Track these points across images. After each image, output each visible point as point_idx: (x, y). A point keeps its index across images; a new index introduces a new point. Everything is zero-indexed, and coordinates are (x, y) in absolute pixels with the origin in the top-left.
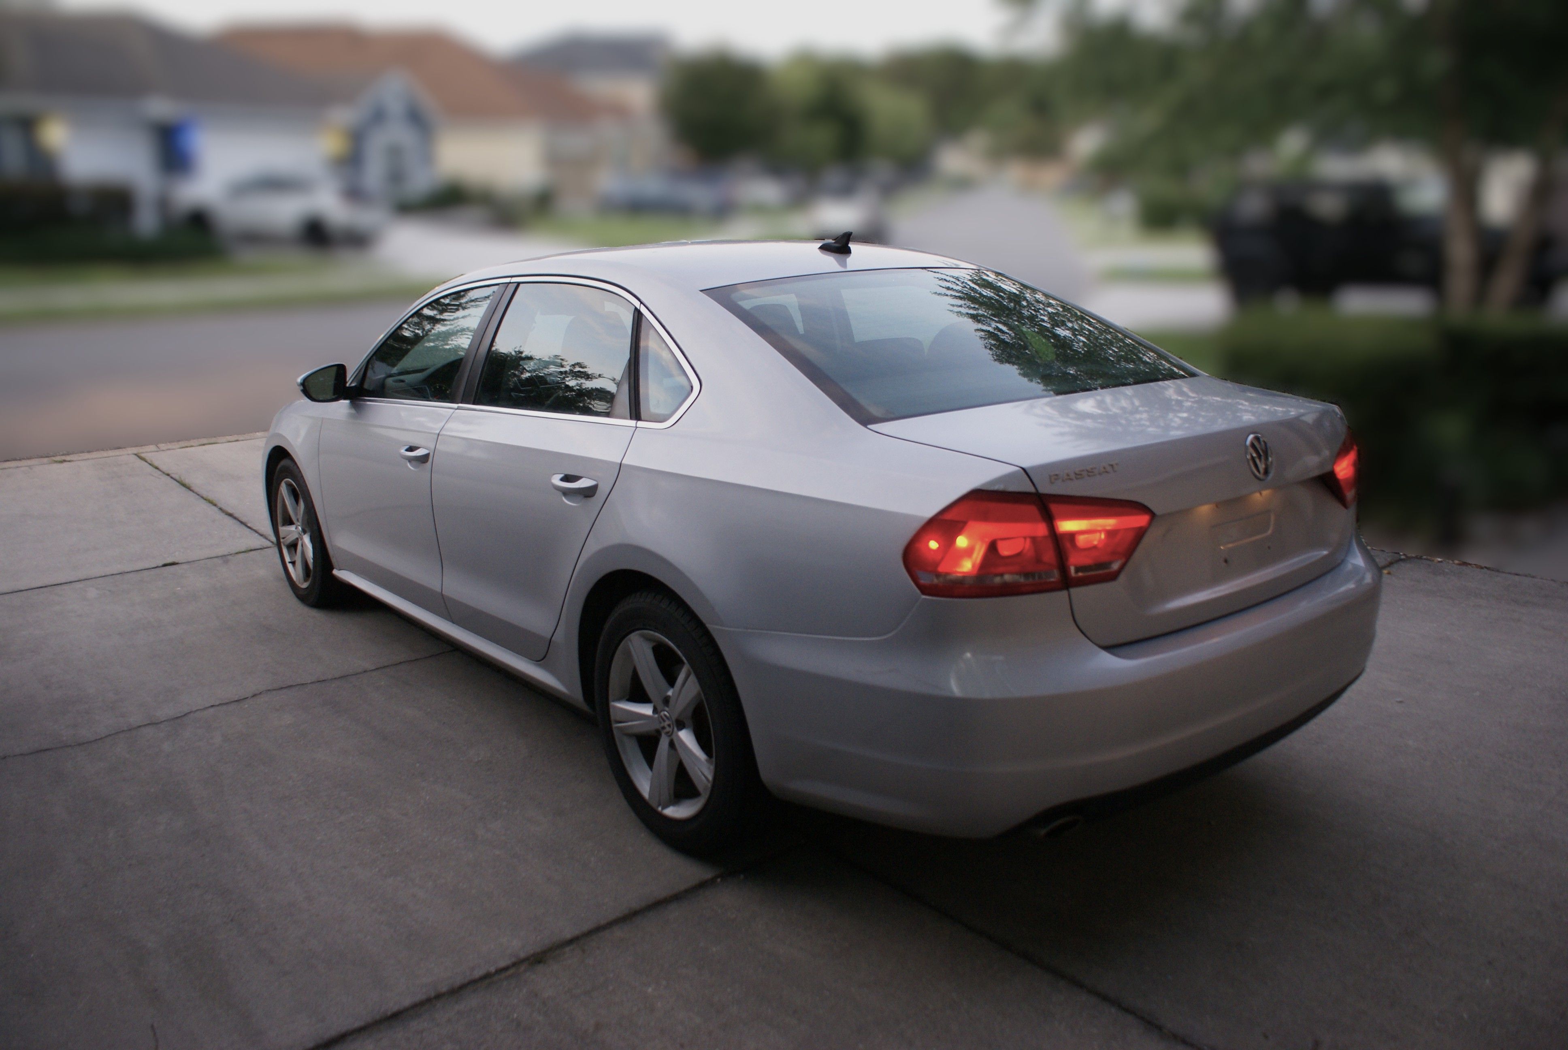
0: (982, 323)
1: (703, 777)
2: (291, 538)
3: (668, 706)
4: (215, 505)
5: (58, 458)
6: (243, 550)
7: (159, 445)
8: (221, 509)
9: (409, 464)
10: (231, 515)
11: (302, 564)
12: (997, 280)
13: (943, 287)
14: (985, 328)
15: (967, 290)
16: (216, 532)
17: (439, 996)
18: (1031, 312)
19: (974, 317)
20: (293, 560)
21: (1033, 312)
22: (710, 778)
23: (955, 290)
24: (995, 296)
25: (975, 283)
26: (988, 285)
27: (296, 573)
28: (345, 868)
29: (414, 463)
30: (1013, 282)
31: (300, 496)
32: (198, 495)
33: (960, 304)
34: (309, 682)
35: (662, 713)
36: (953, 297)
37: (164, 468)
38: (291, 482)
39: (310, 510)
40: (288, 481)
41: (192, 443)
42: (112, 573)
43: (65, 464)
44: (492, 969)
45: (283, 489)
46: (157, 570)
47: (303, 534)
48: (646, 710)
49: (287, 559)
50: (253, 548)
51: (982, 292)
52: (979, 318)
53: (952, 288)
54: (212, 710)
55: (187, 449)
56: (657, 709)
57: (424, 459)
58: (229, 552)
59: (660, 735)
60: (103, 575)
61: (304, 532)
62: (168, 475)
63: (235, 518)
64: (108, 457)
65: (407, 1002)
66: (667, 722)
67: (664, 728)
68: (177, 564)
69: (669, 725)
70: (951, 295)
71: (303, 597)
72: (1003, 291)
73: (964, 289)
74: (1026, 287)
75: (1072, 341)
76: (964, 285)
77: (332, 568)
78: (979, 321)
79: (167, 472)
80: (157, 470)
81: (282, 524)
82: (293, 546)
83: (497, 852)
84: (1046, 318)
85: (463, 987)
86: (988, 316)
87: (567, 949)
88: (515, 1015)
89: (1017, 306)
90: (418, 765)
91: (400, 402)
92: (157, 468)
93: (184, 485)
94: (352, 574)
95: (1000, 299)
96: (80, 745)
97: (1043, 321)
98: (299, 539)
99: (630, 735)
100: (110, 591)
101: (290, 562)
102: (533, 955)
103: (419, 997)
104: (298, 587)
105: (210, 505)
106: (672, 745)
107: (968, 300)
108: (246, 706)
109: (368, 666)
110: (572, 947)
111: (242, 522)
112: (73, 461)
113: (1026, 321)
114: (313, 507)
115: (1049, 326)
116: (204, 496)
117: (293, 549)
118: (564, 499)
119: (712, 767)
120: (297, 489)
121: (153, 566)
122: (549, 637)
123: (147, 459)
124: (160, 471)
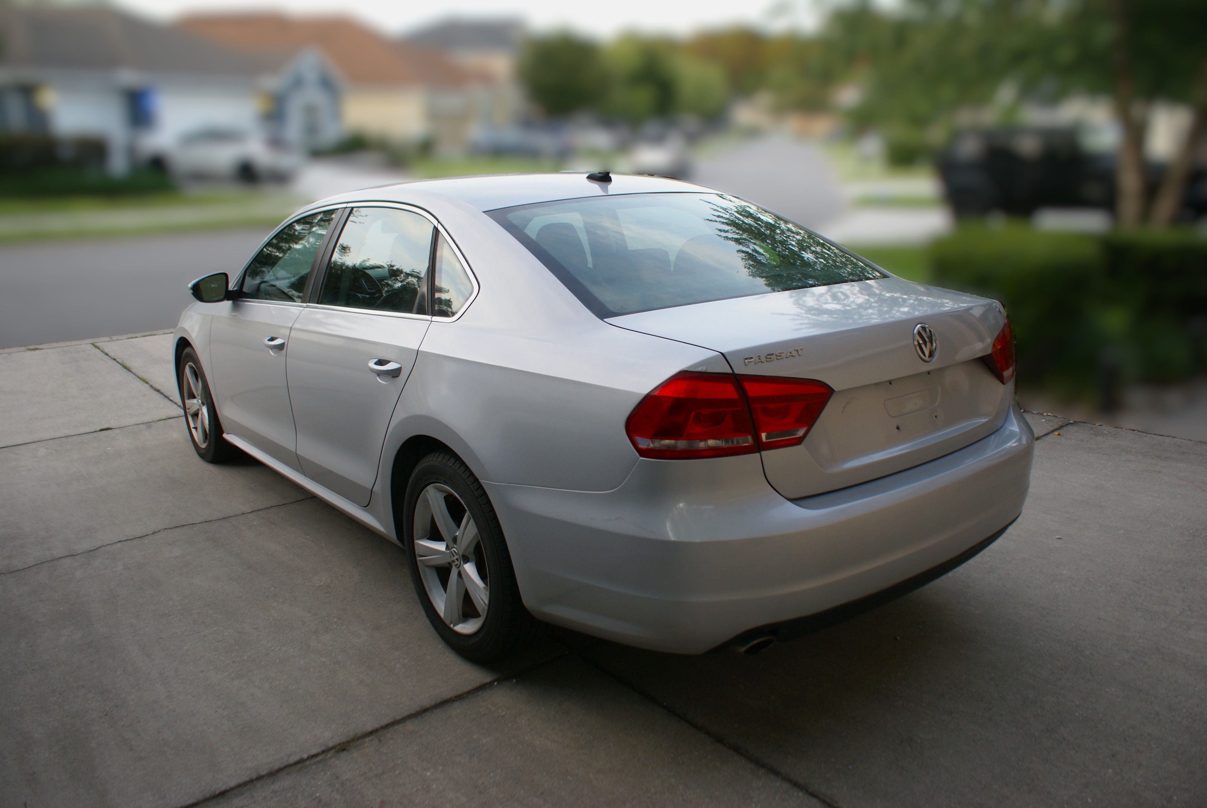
0: (743, 245)
1: (482, 602)
2: (193, 410)
3: (456, 544)
4: (147, 383)
5: (32, 347)
6: (164, 418)
7: (111, 337)
8: (151, 386)
9: (270, 351)
10: (158, 391)
11: (202, 429)
12: (758, 212)
13: (715, 216)
14: (744, 249)
15: (733, 218)
16: (145, 404)
17: (259, 778)
18: (783, 238)
19: (737, 241)
20: (196, 427)
21: (784, 238)
22: (487, 602)
23: (724, 217)
24: (755, 224)
25: (739, 214)
26: (750, 215)
27: (198, 436)
28: (202, 672)
29: (274, 350)
30: (770, 215)
31: (199, 376)
32: (135, 375)
33: (726, 229)
34: (198, 522)
35: (453, 549)
36: (721, 223)
37: (112, 354)
38: (191, 365)
39: (206, 387)
40: (190, 364)
41: (137, 335)
42: (59, 436)
43: (37, 351)
44: (305, 756)
45: (187, 370)
46: (95, 435)
47: (202, 405)
48: (441, 547)
49: (192, 425)
50: (171, 417)
51: (744, 220)
52: (741, 241)
53: (722, 216)
54: (119, 545)
55: (132, 339)
56: (448, 546)
57: (281, 347)
58: (153, 420)
59: (452, 567)
60: (53, 437)
61: (203, 404)
62: (115, 360)
63: (162, 393)
64: (71, 346)
65: (233, 783)
66: (456, 557)
67: (453, 561)
68: (111, 429)
69: (457, 559)
70: (720, 222)
71: (203, 455)
72: (762, 221)
73: (731, 217)
74: (780, 218)
75: (815, 263)
76: (731, 215)
77: (222, 432)
78: (740, 244)
79: (113, 357)
80: (106, 356)
81: (187, 398)
82: (196, 415)
83: (324, 660)
84: (794, 243)
85: (280, 770)
86: (748, 239)
87: (367, 739)
88: (318, 794)
89: (772, 233)
90: (272, 589)
91: (271, 302)
92: (107, 354)
93: (125, 367)
94: (236, 437)
95: (759, 227)
96: (11, 572)
97: (793, 245)
98: (200, 410)
99: (429, 566)
100: (55, 450)
101: (193, 428)
102: (340, 744)
103: (245, 778)
104: (200, 447)
105: (144, 383)
106: (460, 575)
107: (734, 226)
108: (146, 541)
109: (246, 509)
110: (371, 738)
111: (166, 396)
112: (43, 349)
113: (778, 244)
114: (208, 385)
115: (796, 249)
116: (140, 376)
117: (196, 417)
118: (378, 378)
119: (488, 593)
120: (197, 371)
121: (92, 431)
122: (371, 488)
123: (101, 347)
124: (109, 356)
